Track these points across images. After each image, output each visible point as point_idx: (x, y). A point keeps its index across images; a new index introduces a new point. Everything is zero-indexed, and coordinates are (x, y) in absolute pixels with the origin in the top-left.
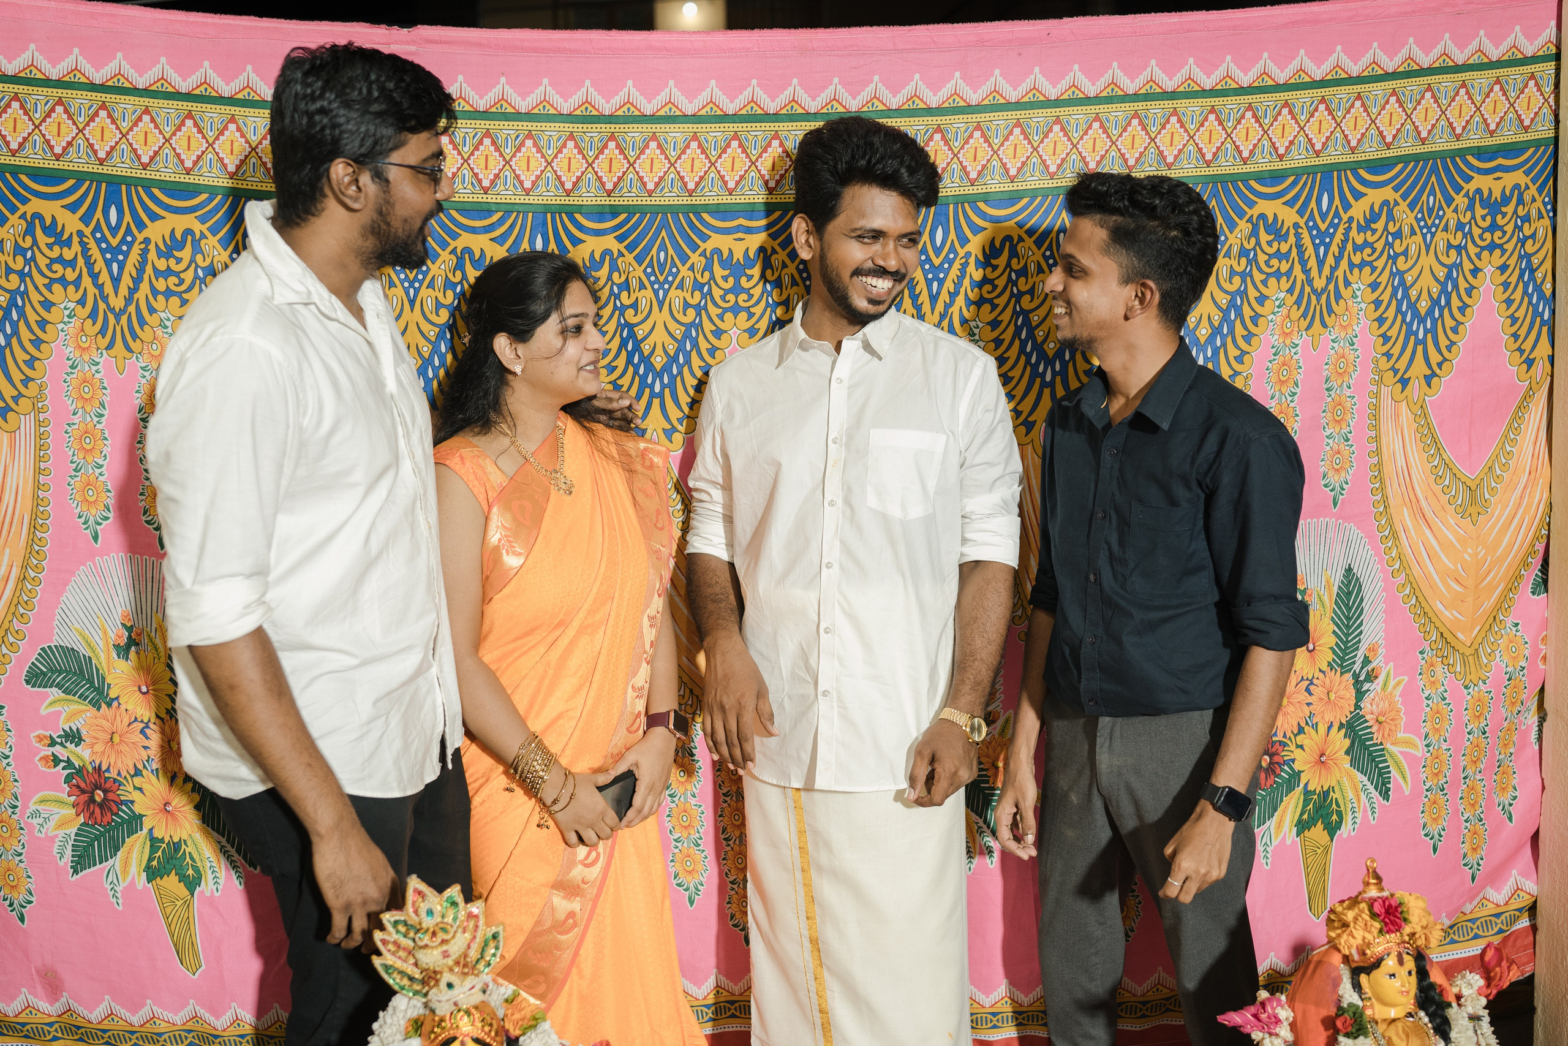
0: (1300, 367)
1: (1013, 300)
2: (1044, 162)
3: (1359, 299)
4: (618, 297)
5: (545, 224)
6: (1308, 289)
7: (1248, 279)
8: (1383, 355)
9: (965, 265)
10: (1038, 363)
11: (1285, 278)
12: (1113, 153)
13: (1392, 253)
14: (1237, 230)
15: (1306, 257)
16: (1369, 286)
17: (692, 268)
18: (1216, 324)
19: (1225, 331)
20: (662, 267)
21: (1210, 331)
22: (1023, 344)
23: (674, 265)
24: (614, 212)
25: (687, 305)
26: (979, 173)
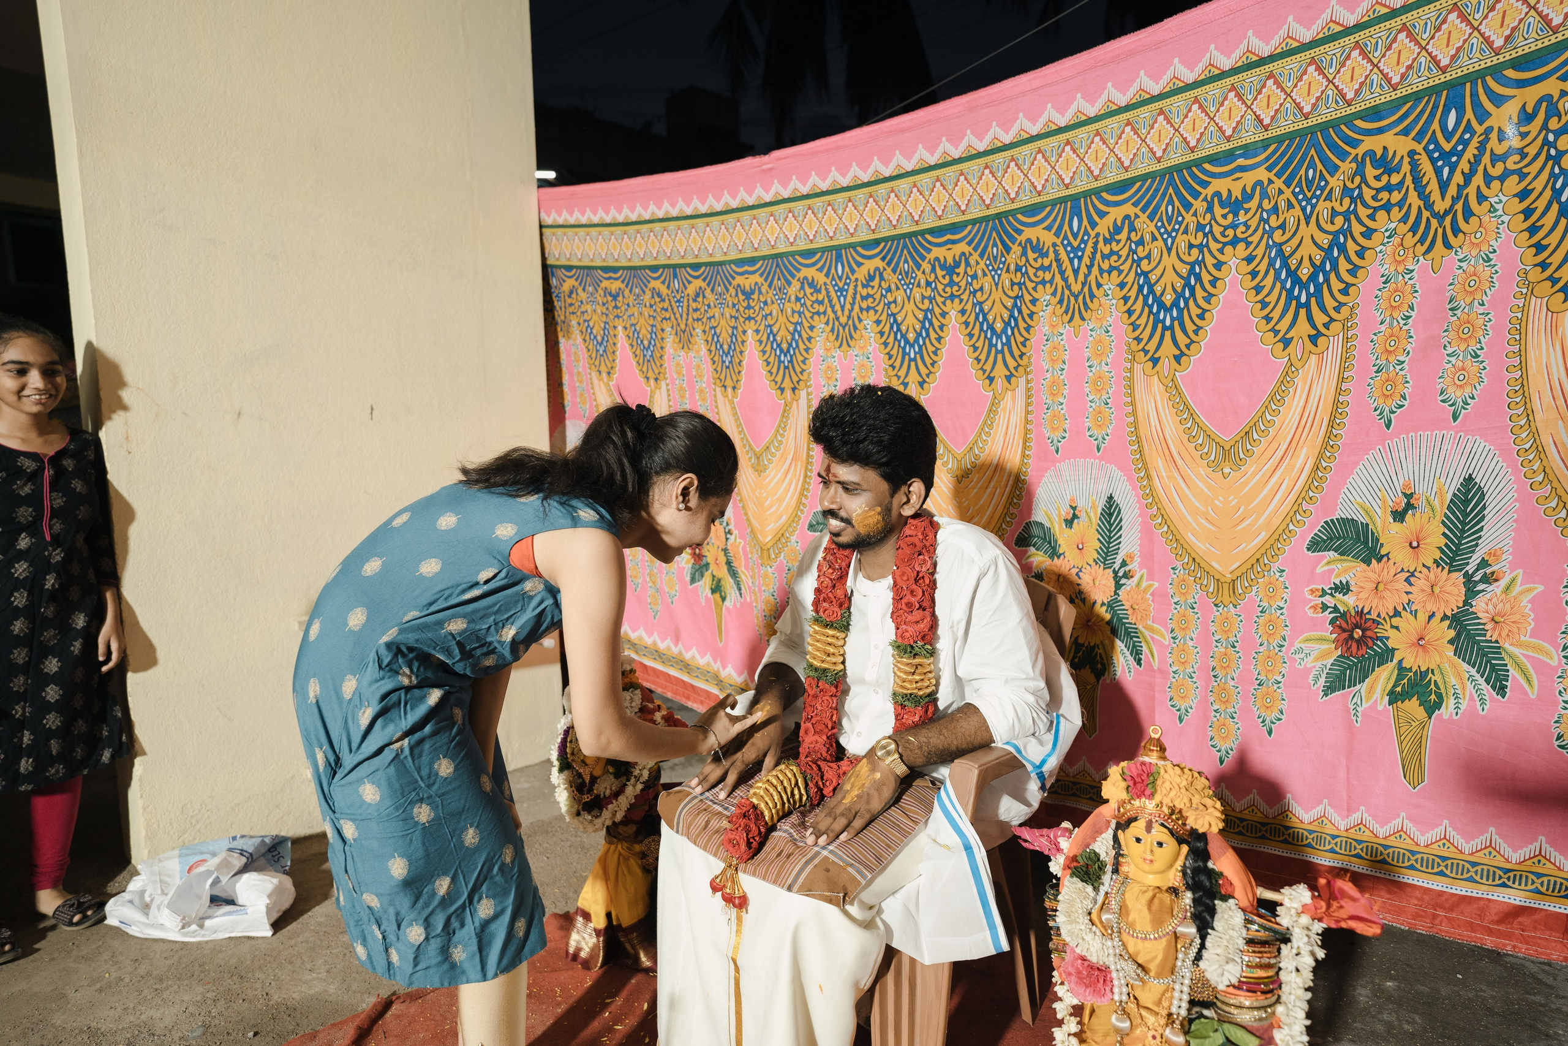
0: (1416, 291)
2: (1151, 150)
3: (1500, 212)
4: (885, 297)
5: (841, 256)
6: (1426, 214)
7: (1352, 217)
8: (1535, 265)
9: (1096, 243)
10: (1158, 312)
11: (1397, 209)
12: (1212, 128)
13: (1553, 152)
14: (1341, 171)
15: (1424, 183)
16: (1515, 196)
17: (924, 273)
18: (1318, 263)
19: (1328, 267)
20: (907, 273)
21: (1312, 270)
22: (1146, 298)
23: (913, 271)
24: (877, 242)
25: (923, 297)
26: (1101, 170)
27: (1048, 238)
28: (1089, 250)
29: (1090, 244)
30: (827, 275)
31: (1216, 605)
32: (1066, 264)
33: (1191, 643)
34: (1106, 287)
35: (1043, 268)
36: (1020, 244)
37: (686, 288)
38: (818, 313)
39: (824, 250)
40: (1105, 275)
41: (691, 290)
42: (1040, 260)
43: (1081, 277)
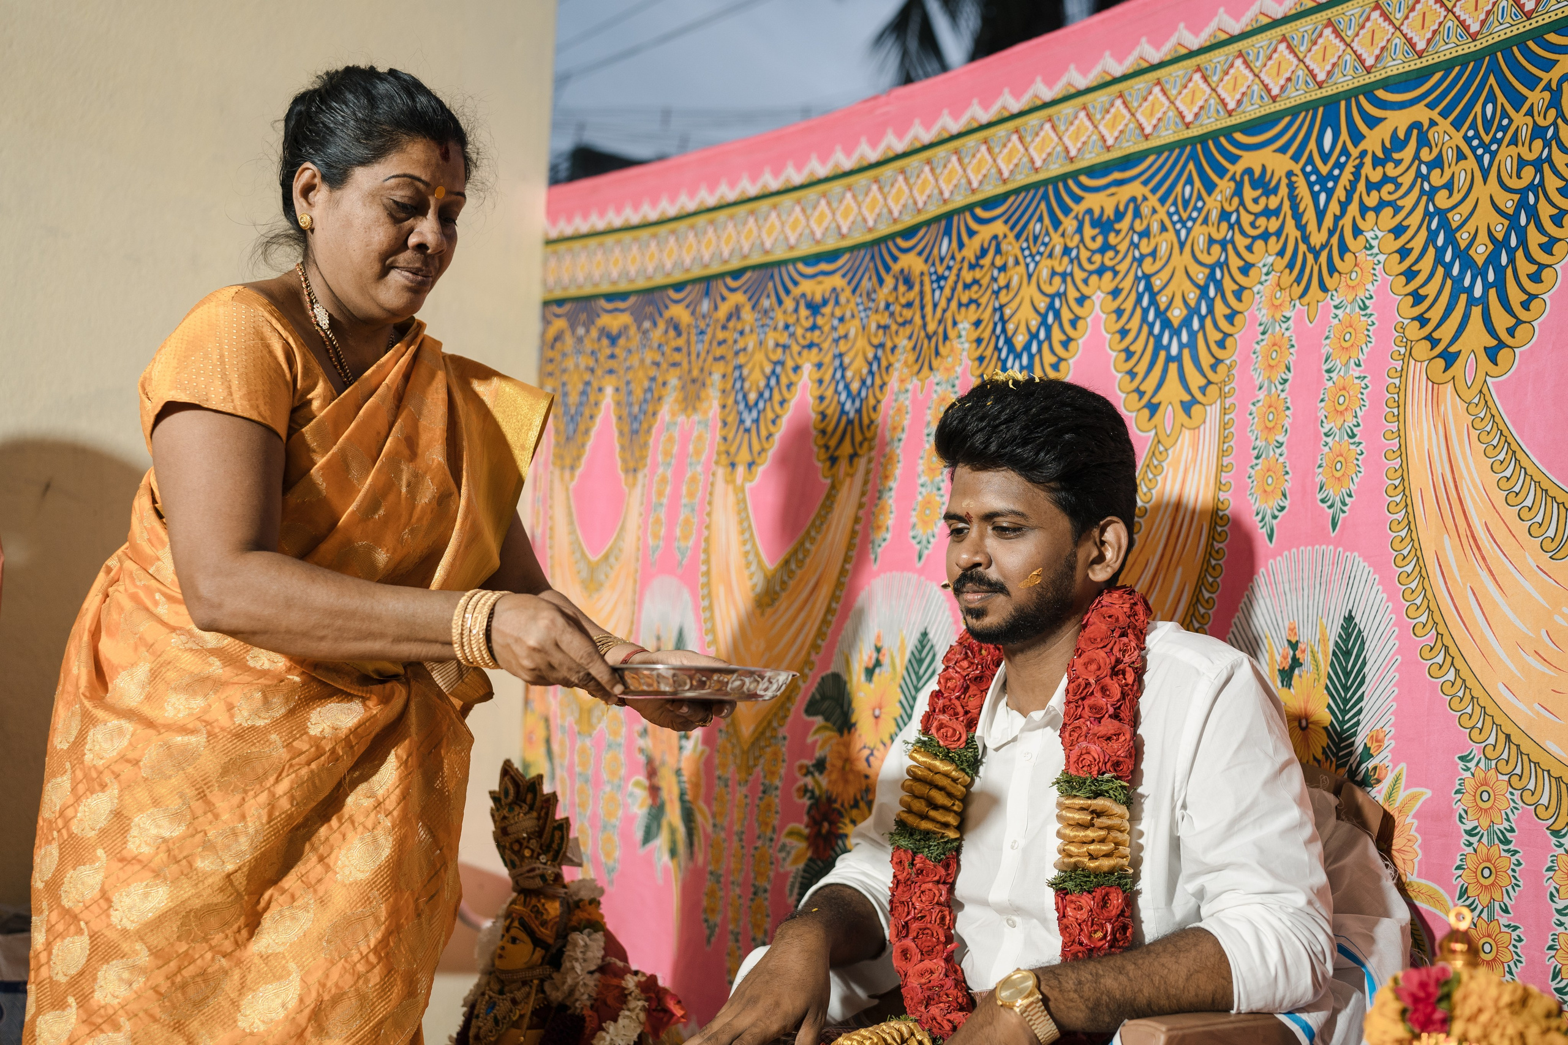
1: (1425, 198)
2: (1464, 24)
5: (951, 225)
10: (1462, 274)
17: (1063, 235)
22: (1440, 252)
24: (1006, 196)
25: (1054, 274)
26: (1378, 57)
27: (1278, 164)
28: (1347, 176)
29: (1349, 168)
30: (926, 261)
31: (1556, 833)
32: (1306, 201)
33: (1504, 920)
34: (1369, 235)
35: (1267, 213)
36: (1233, 178)
37: (716, 308)
38: (904, 324)
39: (928, 223)
40: (1371, 215)
41: (724, 309)
42: (1263, 200)
43: (1328, 221)
